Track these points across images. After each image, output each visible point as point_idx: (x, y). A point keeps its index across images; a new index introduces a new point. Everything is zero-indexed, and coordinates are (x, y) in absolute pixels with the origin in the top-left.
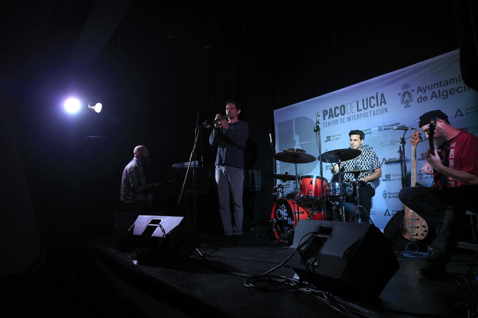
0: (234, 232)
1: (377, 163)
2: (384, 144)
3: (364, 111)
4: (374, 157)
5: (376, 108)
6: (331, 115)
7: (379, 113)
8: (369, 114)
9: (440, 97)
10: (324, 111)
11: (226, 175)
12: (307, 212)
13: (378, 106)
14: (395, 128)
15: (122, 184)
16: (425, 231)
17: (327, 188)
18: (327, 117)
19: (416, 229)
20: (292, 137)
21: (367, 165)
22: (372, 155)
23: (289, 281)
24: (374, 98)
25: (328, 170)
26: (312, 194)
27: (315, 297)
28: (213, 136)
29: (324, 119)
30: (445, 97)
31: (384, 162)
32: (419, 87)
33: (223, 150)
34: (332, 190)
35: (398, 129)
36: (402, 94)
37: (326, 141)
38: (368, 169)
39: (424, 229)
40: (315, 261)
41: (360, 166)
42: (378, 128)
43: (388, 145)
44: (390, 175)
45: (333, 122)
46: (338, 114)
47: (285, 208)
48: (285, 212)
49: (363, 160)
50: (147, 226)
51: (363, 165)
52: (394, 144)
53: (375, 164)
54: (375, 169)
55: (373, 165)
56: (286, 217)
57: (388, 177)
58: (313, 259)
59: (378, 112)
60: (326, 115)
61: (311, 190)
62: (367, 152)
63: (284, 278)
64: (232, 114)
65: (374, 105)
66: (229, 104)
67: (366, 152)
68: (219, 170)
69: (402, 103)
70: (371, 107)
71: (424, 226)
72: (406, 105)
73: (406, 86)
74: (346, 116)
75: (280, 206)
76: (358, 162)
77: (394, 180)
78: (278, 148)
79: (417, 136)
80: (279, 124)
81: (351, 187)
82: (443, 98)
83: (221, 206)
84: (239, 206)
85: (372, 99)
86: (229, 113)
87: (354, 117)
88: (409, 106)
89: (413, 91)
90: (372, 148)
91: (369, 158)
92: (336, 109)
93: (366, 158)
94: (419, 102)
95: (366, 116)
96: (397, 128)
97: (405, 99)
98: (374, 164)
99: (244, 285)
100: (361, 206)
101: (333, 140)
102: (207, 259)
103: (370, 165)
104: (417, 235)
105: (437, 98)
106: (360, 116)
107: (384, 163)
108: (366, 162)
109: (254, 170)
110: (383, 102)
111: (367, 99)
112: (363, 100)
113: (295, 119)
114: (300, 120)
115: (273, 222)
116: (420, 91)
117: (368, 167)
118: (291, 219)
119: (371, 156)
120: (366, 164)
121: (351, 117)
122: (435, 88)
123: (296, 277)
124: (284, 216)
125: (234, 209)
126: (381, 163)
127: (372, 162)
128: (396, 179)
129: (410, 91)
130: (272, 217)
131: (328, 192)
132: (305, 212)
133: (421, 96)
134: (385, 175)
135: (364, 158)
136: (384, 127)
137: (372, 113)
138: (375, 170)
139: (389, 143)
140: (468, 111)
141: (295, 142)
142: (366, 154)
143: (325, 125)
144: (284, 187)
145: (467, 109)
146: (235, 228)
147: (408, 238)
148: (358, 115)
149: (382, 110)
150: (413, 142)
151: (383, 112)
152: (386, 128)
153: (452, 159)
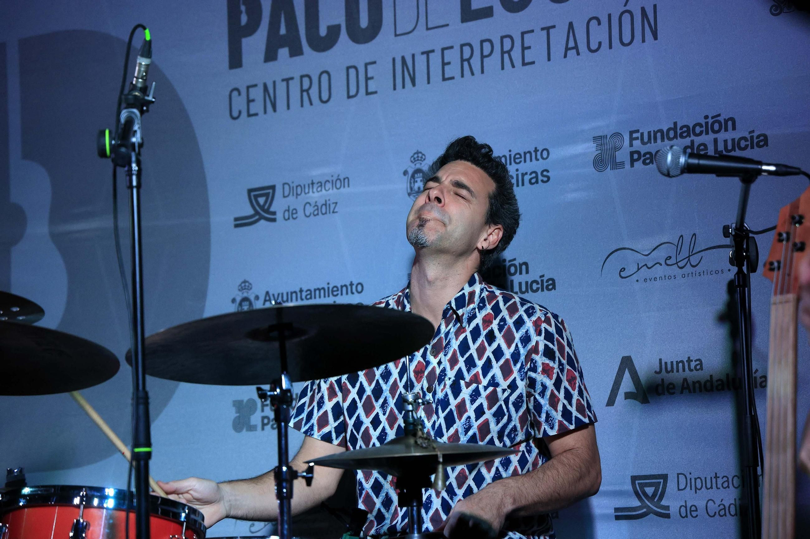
1: (568, 396)
2: (630, 261)
3: (503, 22)
4: (549, 353)
6: (283, 31)
7: (605, 45)
8: (537, 41)
18: (255, 45)
21: (493, 399)
22: (532, 332)
25: (252, 428)
29: (235, 61)
35: (689, 169)
37: (241, 222)
41: (444, 403)
42: (589, 149)
43: (659, 271)
44: (665, 477)
45: (295, 87)
46: (334, 31)
49: (470, 363)
51: (466, 393)
53: (554, 401)
54: (552, 433)
55: (538, 407)
57: (649, 491)
59: (599, 34)
60: (251, 29)
62: (505, 313)
67: (496, 310)
74: (385, 47)
76: (438, 371)
77: (690, 512)
87: (435, 59)
90: (551, 285)
91: (508, 353)
93: (489, 353)
96: (682, 160)
101: (291, 214)
103: (517, 406)
106: (476, 52)
107: (628, 396)
108: (485, 382)
117: (499, 415)
119: (526, 339)
120: (484, 394)
121: (421, 61)
127: (532, 383)
128: (701, 511)
134: (630, 479)
135: (481, 351)
136: (632, 139)
137: (559, 38)
139: (661, 254)
142: (495, 325)
143: (239, 103)
148: (467, 52)
149: (626, 18)
150: (779, 262)
151: (627, 38)
152: (644, 149)
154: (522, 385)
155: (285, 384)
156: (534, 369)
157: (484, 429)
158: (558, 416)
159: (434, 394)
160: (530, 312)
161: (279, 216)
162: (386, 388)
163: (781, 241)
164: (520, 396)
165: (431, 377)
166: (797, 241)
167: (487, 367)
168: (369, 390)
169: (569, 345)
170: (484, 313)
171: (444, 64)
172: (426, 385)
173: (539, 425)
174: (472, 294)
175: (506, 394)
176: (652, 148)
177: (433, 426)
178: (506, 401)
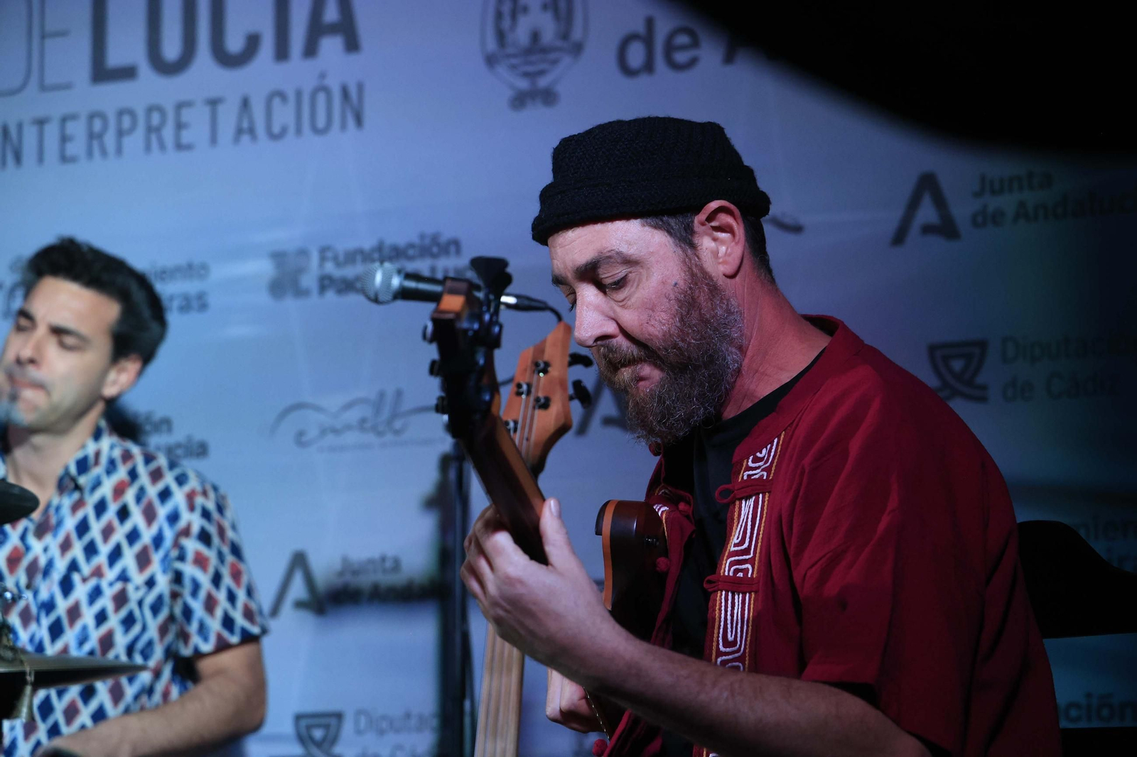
1: (232, 598)
2: (312, 422)
3: (150, 88)
4: (205, 537)
5: (264, 71)
7: (292, 129)
8: (197, 118)
13: (282, 53)
14: (389, 283)
21: (121, 599)
22: (183, 507)
31: (298, 589)
35: (404, 294)
38: (121, 640)
41: (49, 606)
42: (262, 268)
43: (351, 438)
44: (339, 717)
49: (91, 550)
51: (81, 591)
52: (398, 424)
53: (210, 604)
54: (206, 648)
55: (188, 613)
57: (318, 734)
59: (284, 115)
62: (144, 478)
65: (253, 42)
67: (133, 475)
69: (491, 61)
70: (225, 59)
72: (525, 84)
79: (554, 372)
87: (52, 132)
88: (548, 97)
90: (201, 450)
91: (147, 535)
93: (119, 535)
94: (627, 71)
95: (170, 142)
96: (396, 282)
97: (521, 35)
98: (197, 606)
103: (156, 609)
106: (111, 125)
107: (299, 605)
108: (111, 576)
110: (333, 29)
117: (128, 622)
119: (173, 518)
120: (107, 593)
126: (265, 598)
127: (178, 578)
134: (299, 718)
135: (107, 532)
136: (323, 259)
137: (228, 117)
138: (204, 666)
139: (353, 415)
140: (994, 203)
142: (130, 496)
145: (986, 186)
148: (97, 125)
149: (321, 98)
150: (516, 423)
151: (321, 122)
152: (338, 274)
153: (736, 585)
154: (163, 584)
156: (182, 558)
157: (107, 642)
158: (215, 625)
159: (36, 593)
160: (181, 480)
163: (519, 394)
164: (160, 599)
165: (32, 570)
166: (541, 395)
167: (116, 555)
169: (234, 527)
170: (115, 478)
171: (63, 138)
172: (23, 580)
173: (187, 637)
174: (98, 454)
175: (140, 594)
176: (350, 272)
177: (32, 640)
178: (141, 603)
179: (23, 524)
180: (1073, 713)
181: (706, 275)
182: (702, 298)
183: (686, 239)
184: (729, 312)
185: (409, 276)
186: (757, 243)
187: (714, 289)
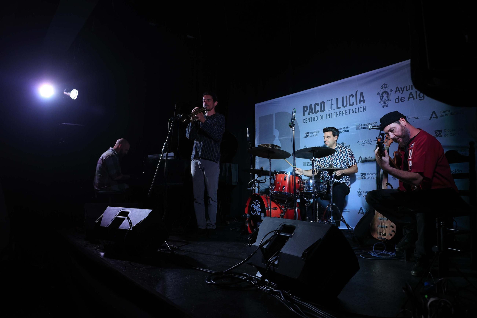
0: (207, 225)
1: (353, 160)
2: (361, 143)
3: (343, 109)
4: (350, 154)
5: (355, 106)
6: (311, 111)
7: (358, 112)
8: (348, 112)
9: (417, 98)
10: (304, 107)
11: (201, 168)
12: (280, 208)
13: (357, 104)
14: (371, 127)
15: (96, 172)
16: (393, 231)
17: (301, 185)
18: (307, 113)
19: (385, 229)
20: (272, 132)
21: (342, 161)
22: (347, 151)
23: (251, 279)
24: (353, 96)
25: (306, 166)
26: (285, 190)
27: (273, 296)
28: (190, 129)
29: (304, 115)
30: (421, 99)
31: (360, 160)
32: (397, 87)
33: (200, 143)
34: (306, 187)
35: (373, 128)
36: (381, 93)
37: (304, 137)
39: (392, 229)
40: (275, 260)
41: (335, 163)
42: (355, 127)
43: (365, 144)
44: (366, 173)
45: (312, 118)
46: (318, 111)
47: (259, 204)
48: (259, 207)
49: (338, 157)
50: (115, 218)
51: (338, 161)
52: (371, 143)
54: (351, 166)
55: (349, 162)
56: (259, 213)
57: (363, 175)
58: (274, 258)
59: (357, 110)
60: (306, 111)
61: (285, 186)
62: (343, 149)
63: (246, 276)
64: (208, 106)
65: (353, 103)
66: (205, 95)
67: (342, 149)
68: (194, 163)
69: (380, 102)
70: (350, 105)
71: (392, 227)
72: (384, 105)
73: (385, 86)
74: (326, 113)
75: (254, 201)
77: (369, 178)
78: (258, 142)
80: (260, 118)
81: (325, 185)
82: (420, 100)
83: (195, 199)
84: (213, 199)
85: (351, 97)
86: (205, 105)
87: (333, 114)
88: (387, 106)
89: (391, 90)
92: (317, 105)
93: (341, 155)
94: (396, 102)
95: (345, 114)
96: (372, 127)
97: (384, 99)
99: (205, 282)
100: (334, 204)
101: (312, 136)
102: (176, 252)
103: (346, 162)
104: (385, 234)
105: (414, 99)
106: (339, 113)
107: (360, 162)
108: (341, 159)
109: (232, 164)
110: (362, 101)
111: (346, 97)
112: (343, 98)
113: (276, 114)
114: (280, 115)
115: (246, 217)
116: (398, 91)
118: (264, 215)
119: (347, 152)
120: (341, 161)
121: (331, 114)
122: (412, 89)
123: (259, 275)
124: (258, 211)
125: (208, 203)
126: (357, 161)
127: (348, 159)
128: (371, 178)
129: (388, 91)
130: (246, 212)
131: (302, 189)
132: (278, 208)
133: (399, 97)
134: (361, 174)
135: (340, 155)
136: (362, 125)
137: (351, 111)
139: (366, 142)
140: (442, 114)
141: (274, 137)
142: (342, 151)
143: (305, 121)
144: (260, 182)
145: (441, 112)
146: (208, 222)
147: (377, 238)
148: (337, 113)
149: (361, 108)
151: (361, 111)
152: (363, 127)
153: (410, 160)
154: (346, 159)
155: (314, 158)
156: (348, 157)
157: (342, 166)
158: (351, 163)
160: (347, 148)
161: (310, 137)
162: (325, 161)
165: (333, 160)
167: (341, 157)
168: (323, 162)
169: (353, 153)
170: (340, 150)
171: (334, 115)
173: (349, 164)
174: (337, 147)
176: (365, 126)
178: (344, 161)
179: (328, 157)
180: (454, 172)
181: (403, 126)
182: (403, 128)
183: (399, 123)
184: (407, 129)
185: (373, 126)
186: (407, 121)
187: (404, 127)
